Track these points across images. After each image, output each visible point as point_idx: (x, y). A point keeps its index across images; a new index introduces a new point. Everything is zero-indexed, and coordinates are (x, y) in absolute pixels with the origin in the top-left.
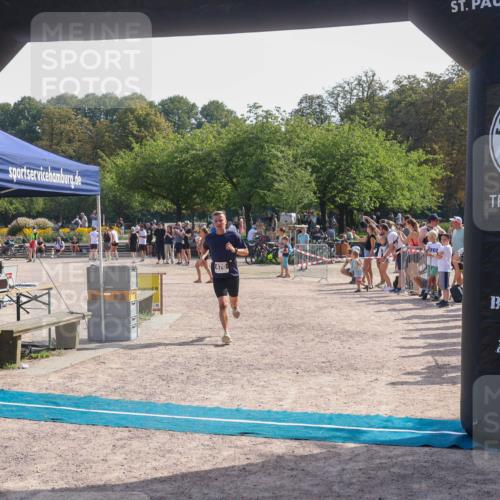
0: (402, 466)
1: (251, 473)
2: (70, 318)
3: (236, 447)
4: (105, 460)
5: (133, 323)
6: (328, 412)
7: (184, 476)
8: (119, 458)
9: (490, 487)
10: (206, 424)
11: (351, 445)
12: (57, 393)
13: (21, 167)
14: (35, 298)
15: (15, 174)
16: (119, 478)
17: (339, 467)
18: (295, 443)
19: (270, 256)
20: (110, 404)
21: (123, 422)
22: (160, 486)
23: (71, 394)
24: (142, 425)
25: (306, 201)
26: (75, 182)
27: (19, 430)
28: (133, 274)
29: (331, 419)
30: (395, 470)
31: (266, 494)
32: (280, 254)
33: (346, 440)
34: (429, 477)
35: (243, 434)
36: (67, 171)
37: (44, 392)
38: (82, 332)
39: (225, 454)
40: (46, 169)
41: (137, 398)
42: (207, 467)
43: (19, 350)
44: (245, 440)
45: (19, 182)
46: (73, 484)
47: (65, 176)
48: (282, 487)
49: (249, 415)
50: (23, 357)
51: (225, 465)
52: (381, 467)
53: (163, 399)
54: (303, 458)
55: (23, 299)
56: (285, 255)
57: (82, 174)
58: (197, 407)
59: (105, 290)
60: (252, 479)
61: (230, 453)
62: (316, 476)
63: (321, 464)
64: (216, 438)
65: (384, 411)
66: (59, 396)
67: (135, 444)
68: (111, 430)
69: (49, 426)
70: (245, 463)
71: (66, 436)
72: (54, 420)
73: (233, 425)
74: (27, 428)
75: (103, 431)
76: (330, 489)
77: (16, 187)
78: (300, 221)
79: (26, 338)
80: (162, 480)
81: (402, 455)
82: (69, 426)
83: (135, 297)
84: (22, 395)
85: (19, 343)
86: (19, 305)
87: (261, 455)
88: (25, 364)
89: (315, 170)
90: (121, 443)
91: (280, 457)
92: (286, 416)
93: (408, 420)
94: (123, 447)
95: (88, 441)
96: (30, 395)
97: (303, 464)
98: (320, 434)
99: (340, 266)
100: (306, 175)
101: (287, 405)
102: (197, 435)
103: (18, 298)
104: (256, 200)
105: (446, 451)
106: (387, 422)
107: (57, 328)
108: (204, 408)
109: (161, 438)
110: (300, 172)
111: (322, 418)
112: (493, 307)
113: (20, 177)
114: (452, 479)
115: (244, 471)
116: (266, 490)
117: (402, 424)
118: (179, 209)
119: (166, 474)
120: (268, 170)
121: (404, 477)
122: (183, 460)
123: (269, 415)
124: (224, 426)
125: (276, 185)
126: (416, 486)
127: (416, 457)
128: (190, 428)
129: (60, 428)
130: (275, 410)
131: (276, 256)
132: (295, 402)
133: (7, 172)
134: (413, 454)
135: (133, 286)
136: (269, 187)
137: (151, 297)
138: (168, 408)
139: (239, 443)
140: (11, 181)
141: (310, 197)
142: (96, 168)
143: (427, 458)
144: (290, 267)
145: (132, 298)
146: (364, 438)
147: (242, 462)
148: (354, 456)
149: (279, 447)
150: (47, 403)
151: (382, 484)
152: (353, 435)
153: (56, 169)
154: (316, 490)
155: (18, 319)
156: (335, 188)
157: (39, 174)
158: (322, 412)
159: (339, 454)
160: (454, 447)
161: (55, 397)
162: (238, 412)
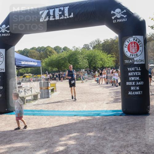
0: (110, 120)
1: (77, 124)
2: (36, 94)
3: (73, 119)
4: (45, 123)
5: (50, 94)
6: (93, 110)
7: (62, 125)
8: (48, 122)
9: (128, 123)
10: (66, 114)
11: (98, 117)
12: (34, 109)
13: (24, 61)
14: (29, 90)
15: (23, 63)
16: (48, 126)
17: (96, 121)
18: (86, 117)
19: (79, 79)
20: (45, 111)
21: (49, 115)
22: (57, 128)
23: (37, 110)
24: (53, 115)
25: (86, 66)
26: (36, 64)
27: (26, 118)
28: (49, 83)
29: (94, 111)
30: (108, 121)
31: (80, 128)
32: (81, 78)
33: (97, 116)
34: (116, 122)
35: (75, 116)
36: (34, 62)
37: (31, 109)
38: (39, 97)
39: (71, 120)
40: (29, 61)
41: (51, 110)
42: (67, 123)
43: (26, 101)
44: (75, 117)
45: (24, 65)
46: (38, 128)
47: (33, 63)
48: (84, 126)
49: (76, 112)
50: (26, 102)
51: (71, 122)
52: (105, 121)
53: (57, 110)
54: (88, 120)
55: (26, 90)
56: (82, 78)
57: (37, 62)
58: (65, 111)
59: (43, 87)
60: (77, 125)
61: (72, 120)
62: (91, 123)
63: (92, 121)
64: (69, 117)
65: (105, 109)
66: (34, 110)
67: (51, 119)
68: (46, 116)
69: (32, 116)
70: (75, 122)
71: (36, 118)
72: (33, 115)
73: (73, 114)
74: (28, 117)
75: (44, 117)
76: (94, 126)
77: (24, 66)
78: (85, 71)
79: (27, 98)
80: (57, 126)
81: (110, 118)
82: (37, 116)
83: (50, 88)
84: (27, 110)
85: (26, 99)
86: (25, 91)
87: (79, 120)
88: (27, 104)
89: (88, 59)
90: (48, 119)
91: (83, 120)
92: (84, 111)
93: (110, 110)
94: (49, 120)
95: (41, 119)
96: (28, 110)
97: (88, 121)
98: (91, 115)
99: (95, 80)
100: (86, 61)
101: (84, 109)
102: (65, 117)
103: (25, 90)
104: (75, 67)
105: (119, 116)
106: (106, 111)
107: (33, 96)
108: (66, 111)
109: (57, 118)
110: (84, 60)
111: (92, 111)
112: (127, 84)
113: (24, 64)
114: (120, 122)
115: (75, 123)
116: (81, 127)
117: (109, 112)
118: (59, 70)
119: (58, 125)
120: (78, 60)
121: (110, 122)
122: (62, 122)
123: (80, 111)
124: (71, 114)
125: (80, 63)
126: (113, 124)
127: (113, 118)
128: (63, 115)
129: (35, 117)
130: (81, 110)
131: (80, 78)
132: (86, 108)
133: (21, 62)
134: (112, 117)
135: (49, 86)
136: (78, 64)
137: (53, 88)
138: (58, 111)
139: (74, 118)
140: (22, 65)
141: (87, 65)
142: (40, 61)
143: (115, 118)
144: (84, 81)
145: (49, 89)
146: (101, 115)
147: (75, 121)
148: (99, 119)
149: (83, 118)
150: (32, 112)
151: (105, 124)
152: (98, 115)
153: (31, 61)
154: (91, 126)
155: (25, 94)
156: (92, 63)
157: (28, 63)
158: (92, 110)
159: (96, 119)
160: (121, 115)
161: (33, 110)
162: (74, 111)
